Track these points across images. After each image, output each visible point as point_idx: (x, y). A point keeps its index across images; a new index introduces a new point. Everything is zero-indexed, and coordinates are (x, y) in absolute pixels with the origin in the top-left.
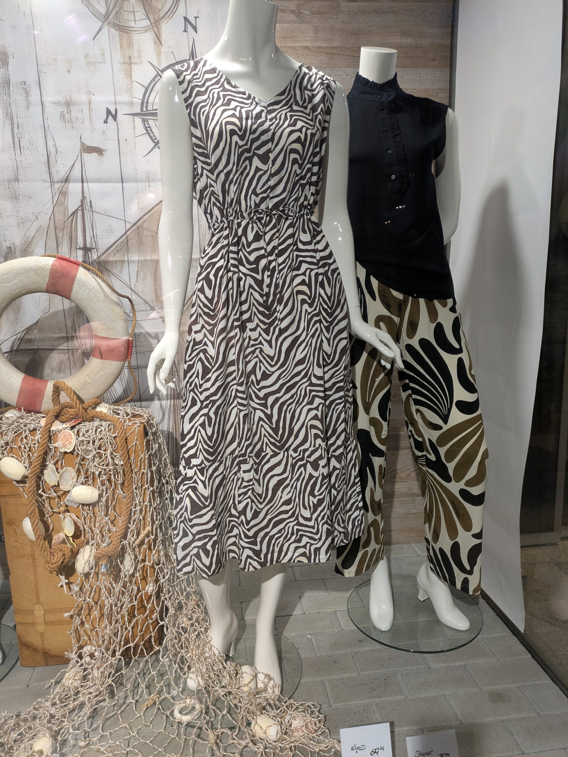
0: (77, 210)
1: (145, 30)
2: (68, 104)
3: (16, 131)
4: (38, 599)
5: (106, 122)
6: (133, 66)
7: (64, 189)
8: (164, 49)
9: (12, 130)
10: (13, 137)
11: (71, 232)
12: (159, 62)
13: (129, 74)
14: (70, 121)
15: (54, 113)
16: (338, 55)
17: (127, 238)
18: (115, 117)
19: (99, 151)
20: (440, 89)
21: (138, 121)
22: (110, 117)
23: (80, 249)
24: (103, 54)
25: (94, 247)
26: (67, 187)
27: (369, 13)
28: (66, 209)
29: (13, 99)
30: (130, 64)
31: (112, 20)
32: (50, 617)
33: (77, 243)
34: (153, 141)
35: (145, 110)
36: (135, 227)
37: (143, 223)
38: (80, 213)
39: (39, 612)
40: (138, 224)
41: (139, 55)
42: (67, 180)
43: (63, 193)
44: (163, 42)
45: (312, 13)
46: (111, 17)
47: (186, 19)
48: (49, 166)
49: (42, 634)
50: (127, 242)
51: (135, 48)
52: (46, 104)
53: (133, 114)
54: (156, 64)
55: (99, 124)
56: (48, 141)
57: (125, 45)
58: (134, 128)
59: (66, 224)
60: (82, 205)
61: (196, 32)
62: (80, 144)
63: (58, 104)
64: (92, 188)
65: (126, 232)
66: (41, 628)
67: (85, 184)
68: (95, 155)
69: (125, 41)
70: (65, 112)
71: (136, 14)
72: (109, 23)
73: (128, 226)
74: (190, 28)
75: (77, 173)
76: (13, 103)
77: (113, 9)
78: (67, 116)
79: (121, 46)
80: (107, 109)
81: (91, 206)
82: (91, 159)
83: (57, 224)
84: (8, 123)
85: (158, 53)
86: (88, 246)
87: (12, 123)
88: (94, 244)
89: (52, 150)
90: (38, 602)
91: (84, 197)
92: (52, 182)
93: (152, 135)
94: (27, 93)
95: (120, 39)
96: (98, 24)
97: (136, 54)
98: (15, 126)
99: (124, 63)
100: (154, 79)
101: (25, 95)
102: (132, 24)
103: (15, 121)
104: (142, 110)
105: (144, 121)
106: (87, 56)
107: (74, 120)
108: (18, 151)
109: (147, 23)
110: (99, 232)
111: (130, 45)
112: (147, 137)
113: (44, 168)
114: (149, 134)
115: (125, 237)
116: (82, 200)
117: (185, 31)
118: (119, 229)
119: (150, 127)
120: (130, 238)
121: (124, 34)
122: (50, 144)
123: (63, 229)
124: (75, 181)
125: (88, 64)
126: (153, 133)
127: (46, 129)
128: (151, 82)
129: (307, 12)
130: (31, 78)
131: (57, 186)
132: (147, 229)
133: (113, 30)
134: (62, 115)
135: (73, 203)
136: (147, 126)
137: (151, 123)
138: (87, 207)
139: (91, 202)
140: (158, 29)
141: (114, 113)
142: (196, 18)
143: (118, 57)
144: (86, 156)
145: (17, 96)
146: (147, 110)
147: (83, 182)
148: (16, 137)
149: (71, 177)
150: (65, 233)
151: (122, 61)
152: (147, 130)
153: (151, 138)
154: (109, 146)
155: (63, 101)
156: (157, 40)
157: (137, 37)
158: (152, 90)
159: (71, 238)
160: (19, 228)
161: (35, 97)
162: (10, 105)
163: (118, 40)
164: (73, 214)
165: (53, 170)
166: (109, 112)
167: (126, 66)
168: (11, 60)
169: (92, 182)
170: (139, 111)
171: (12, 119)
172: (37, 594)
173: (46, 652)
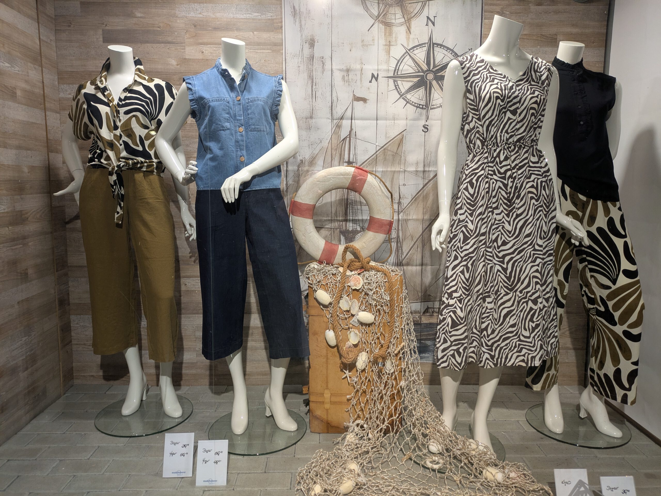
0: (346, 137)
1: (401, 24)
2: (348, 70)
3: (314, 87)
4: (327, 386)
5: (370, 82)
6: (391, 47)
7: (340, 124)
8: (412, 36)
9: (312, 87)
10: (312, 91)
11: (341, 151)
12: (408, 45)
13: (388, 52)
14: (348, 81)
15: (338, 76)
16: (527, 39)
17: (376, 156)
18: (377, 79)
19: (364, 100)
20: (597, 62)
21: (391, 81)
22: (374, 79)
23: (346, 162)
24: (373, 40)
25: (354, 161)
26: (342, 123)
27: (550, 13)
28: (339, 136)
29: (314, 67)
30: (390, 45)
31: (381, 19)
32: (334, 399)
33: (344, 158)
34: (399, 94)
35: (396, 74)
36: (383, 149)
37: (388, 147)
38: (348, 139)
39: (327, 395)
40: (385, 147)
41: (396, 40)
42: (342, 118)
43: (339, 127)
44: (412, 31)
45: (511, 13)
46: (381, 17)
47: (428, 18)
48: (332, 109)
49: (327, 410)
50: (376, 158)
51: (394, 35)
52: (333, 70)
53: (388, 77)
54: (406, 46)
55: (366, 83)
56: (333, 93)
57: (387, 34)
58: (388, 86)
59: (338, 146)
60: (350, 134)
61: (434, 26)
62: (352, 95)
63: (340, 70)
64: (357, 123)
65: (376, 152)
66: (327, 406)
67: (353, 121)
68: (361, 102)
69: (388, 31)
70: (345, 76)
71: (396, 15)
72: (379, 20)
73: (378, 148)
74: (430, 23)
75: (349, 113)
76: (314, 70)
77: (382, 13)
78: (346, 78)
79: (385, 35)
80: (372, 74)
81: (356, 135)
82: (359, 105)
83: (333, 146)
84: (310, 82)
85: (408, 39)
86: (351, 161)
87: (312, 82)
88: (355, 159)
89: (335, 99)
90: (327, 388)
91: (351, 129)
92: (333, 119)
93: (399, 90)
94: (323, 64)
95: (385, 30)
96: (372, 21)
97: (394, 39)
98: (314, 84)
99: (386, 45)
100: (404, 55)
101: (322, 65)
102: (393, 21)
103: (314, 81)
104: (394, 74)
105: (395, 81)
106: (363, 41)
107: (350, 80)
108: (314, 100)
109: (403, 20)
110: (359, 151)
111: (391, 34)
112: (396, 91)
113: (329, 110)
114: (397, 89)
115: (375, 155)
116: (350, 131)
117: (427, 25)
118: (372, 150)
119: (398, 85)
120: (378, 156)
121: (388, 27)
122: (334, 95)
123: (336, 150)
124: (347, 119)
125: (363, 46)
126: (400, 89)
127: (333, 86)
128: (402, 57)
129: (508, 13)
130: (327, 54)
131: (335, 121)
132: (390, 151)
133: (381, 25)
134: (343, 77)
135: (344, 133)
136: (396, 84)
137: (399, 82)
138: (353, 135)
139: (355, 133)
140: (409, 24)
141: (376, 76)
142: (434, 17)
143: (382, 42)
144: (355, 103)
145: (317, 65)
146: (397, 75)
147: (352, 119)
148: (314, 91)
149: (345, 116)
150: (337, 152)
151: (385, 44)
152: (396, 87)
153: (398, 92)
154: (371, 97)
155: (345, 68)
156: (408, 31)
157: (395, 29)
158: (402, 62)
159: (341, 155)
160: (309, 148)
161: (328, 66)
162: (312, 71)
163: (384, 31)
164: (344, 139)
165: (334, 111)
166: (373, 76)
167: (387, 47)
168: (316, 44)
169: (358, 119)
170: (392, 75)
171: (313, 80)
172: (327, 382)
173: (329, 423)
